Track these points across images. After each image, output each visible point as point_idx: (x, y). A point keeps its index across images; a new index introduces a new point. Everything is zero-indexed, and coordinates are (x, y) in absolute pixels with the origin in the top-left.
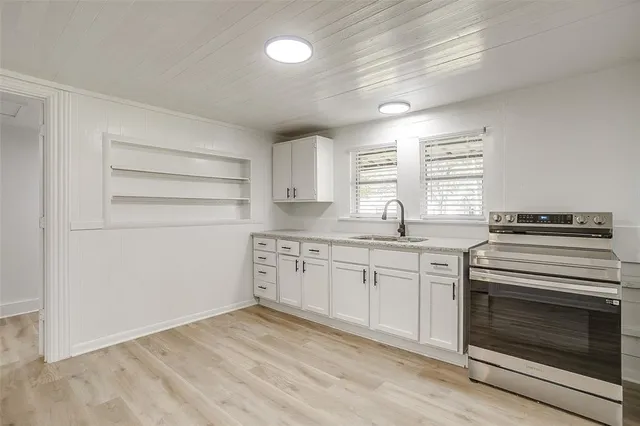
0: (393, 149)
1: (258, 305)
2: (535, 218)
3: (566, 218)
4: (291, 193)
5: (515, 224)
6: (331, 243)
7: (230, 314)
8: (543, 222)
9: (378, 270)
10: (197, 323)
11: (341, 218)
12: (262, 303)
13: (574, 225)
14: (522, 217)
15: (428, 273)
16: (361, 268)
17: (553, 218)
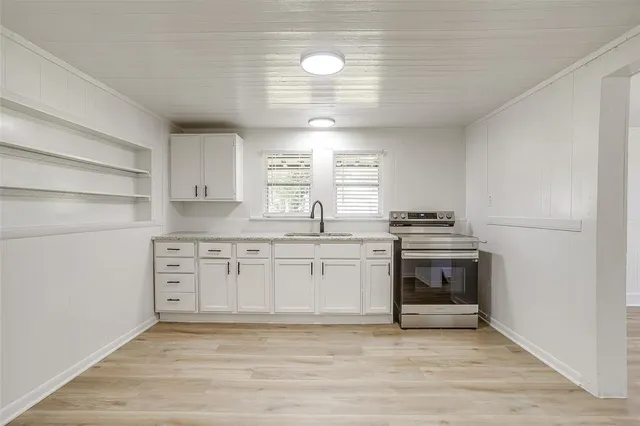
0: (308, 156)
1: (160, 322)
2: (418, 215)
3: (433, 215)
4: (201, 191)
5: (407, 219)
6: (272, 242)
7: (138, 339)
8: (422, 218)
9: (326, 262)
10: (105, 360)
11: (252, 217)
12: (164, 318)
13: (438, 219)
14: (411, 215)
15: (368, 258)
16: (309, 261)
17: (428, 215)
